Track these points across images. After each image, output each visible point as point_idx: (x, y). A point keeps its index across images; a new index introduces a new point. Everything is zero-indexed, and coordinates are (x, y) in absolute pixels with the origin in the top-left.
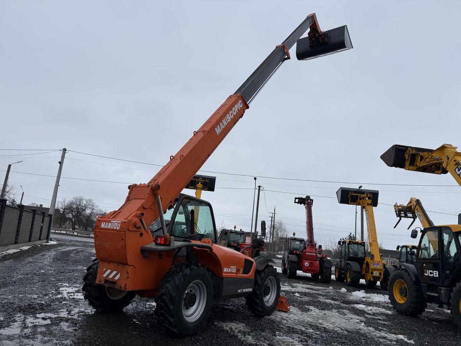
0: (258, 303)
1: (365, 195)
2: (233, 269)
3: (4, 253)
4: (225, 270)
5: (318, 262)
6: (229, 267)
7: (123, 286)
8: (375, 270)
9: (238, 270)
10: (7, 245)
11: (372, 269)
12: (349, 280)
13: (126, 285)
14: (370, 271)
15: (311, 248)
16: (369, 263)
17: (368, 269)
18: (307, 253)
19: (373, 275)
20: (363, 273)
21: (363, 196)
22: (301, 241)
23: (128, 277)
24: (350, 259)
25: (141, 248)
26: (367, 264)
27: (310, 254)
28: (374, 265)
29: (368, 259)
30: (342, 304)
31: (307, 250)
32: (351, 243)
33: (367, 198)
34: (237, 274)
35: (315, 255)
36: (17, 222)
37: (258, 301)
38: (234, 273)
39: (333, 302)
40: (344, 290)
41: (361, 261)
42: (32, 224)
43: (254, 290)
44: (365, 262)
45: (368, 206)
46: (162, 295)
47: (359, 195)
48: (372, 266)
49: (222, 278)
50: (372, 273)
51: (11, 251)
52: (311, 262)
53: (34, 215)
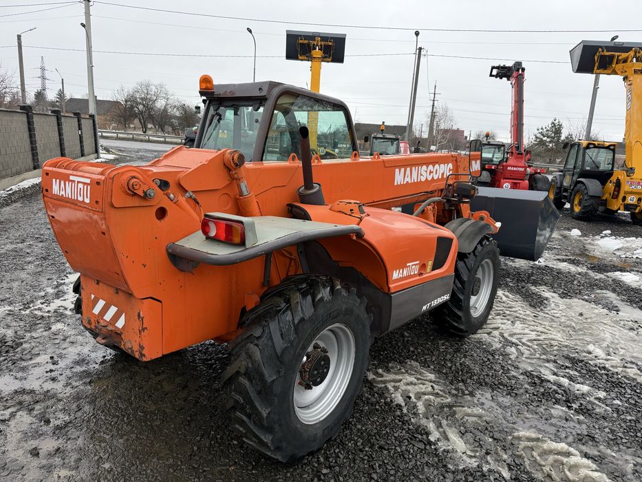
0: (459, 317)
1: (632, 53)
2: (413, 267)
3: (13, 187)
4: (396, 275)
5: (527, 182)
6: (403, 266)
7: (136, 348)
8: (632, 193)
9: (423, 266)
10: (18, 173)
11: (627, 193)
12: (577, 209)
13: (142, 348)
14: (622, 195)
15: (517, 158)
16: (622, 181)
17: (619, 192)
18: (509, 168)
19: (626, 202)
20: (604, 198)
21: (624, 55)
22: (500, 146)
23: (144, 329)
24: (585, 174)
25: (167, 250)
26: (618, 184)
27: (515, 169)
28: (631, 185)
29: (619, 174)
30: (591, 273)
31: (509, 163)
32: (591, 146)
33: (634, 60)
34: (422, 274)
35: (523, 169)
36: (26, 135)
37: (460, 313)
38: (415, 275)
39: (573, 268)
40: (576, 232)
41: (604, 177)
42: (60, 134)
43: (453, 295)
44: (614, 179)
45: (636, 76)
46: (238, 373)
47: (617, 54)
48: (626, 187)
49: (388, 295)
50: (624, 199)
51: (27, 184)
52: (514, 183)
53: (58, 119)
